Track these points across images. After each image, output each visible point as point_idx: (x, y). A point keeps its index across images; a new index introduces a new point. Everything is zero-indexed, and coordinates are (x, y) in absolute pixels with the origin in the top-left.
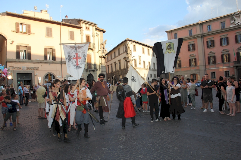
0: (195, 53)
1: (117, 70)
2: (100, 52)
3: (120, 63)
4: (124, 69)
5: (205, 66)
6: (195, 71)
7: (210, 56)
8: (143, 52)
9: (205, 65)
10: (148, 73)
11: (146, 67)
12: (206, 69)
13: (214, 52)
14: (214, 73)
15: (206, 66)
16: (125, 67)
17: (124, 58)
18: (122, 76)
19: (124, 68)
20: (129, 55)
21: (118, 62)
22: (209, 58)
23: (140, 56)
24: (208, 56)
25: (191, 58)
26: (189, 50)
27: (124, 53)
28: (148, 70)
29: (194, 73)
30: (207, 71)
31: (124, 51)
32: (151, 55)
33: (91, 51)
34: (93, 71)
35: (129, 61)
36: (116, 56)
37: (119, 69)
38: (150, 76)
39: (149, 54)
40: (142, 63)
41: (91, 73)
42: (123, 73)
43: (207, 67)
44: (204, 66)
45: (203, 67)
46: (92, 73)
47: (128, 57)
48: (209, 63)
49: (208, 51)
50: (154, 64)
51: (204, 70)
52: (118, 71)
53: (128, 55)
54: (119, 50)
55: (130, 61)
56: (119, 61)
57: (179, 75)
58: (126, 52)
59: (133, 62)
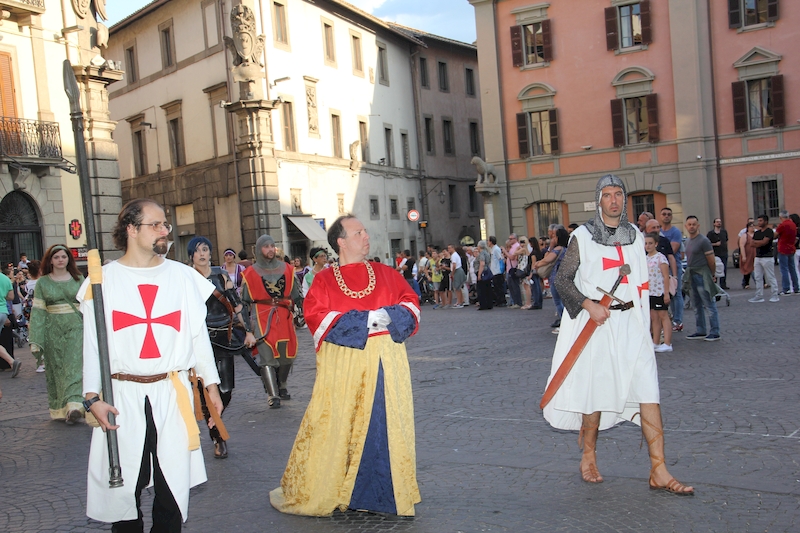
0: (648, 61)
1: (152, 169)
2: (72, 36)
3: (175, 125)
4: (211, 164)
5: (712, 144)
6: (649, 177)
7: (751, 82)
8: (330, 54)
9: (711, 133)
10: (360, 188)
11: (346, 154)
12: (718, 160)
13: (774, 52)
14: (773, 184)
15: (717, 140)
16: (223, 150)
17: (210, 91)
18: (197, 213)
19: (210, 155)
20: (251, 70)
21: (158, 119)
22: (738, 89)
23: (314, 76)
24: (734, 79)
25: (622, 94)
26: (613, 43)
27: (209, 52)
28: (357, 172)
29: (640, 187)
30: (724, 174)
31: (213, 40)
32: (371, 70)
33: (14, 25)
34: (40, 170)
35: (250, 111)
36: (144, 72)
37: (167, 163)
38: (367, 205)
39: (358, 66)
40: (326, 126)
41: (21, 184)
42: (201, 193)
43: (723, 146)
44: (706, 140)
45: (700, 145)
46: (29, 184)
47: (245, 85)
48: (741, 124)
49: (736, 46)
50: (388, 131)
51: (707, 168)
52: (160, 176)
53: (245, 70)
54: (166, 33)
55: (256, 110)
56: (173, 107)
57: (548, 202)
58: (232, 46)
59: (277, 114)
